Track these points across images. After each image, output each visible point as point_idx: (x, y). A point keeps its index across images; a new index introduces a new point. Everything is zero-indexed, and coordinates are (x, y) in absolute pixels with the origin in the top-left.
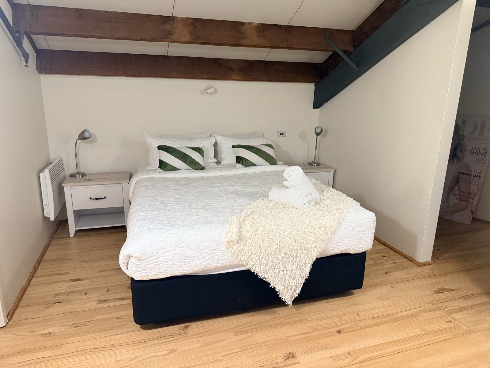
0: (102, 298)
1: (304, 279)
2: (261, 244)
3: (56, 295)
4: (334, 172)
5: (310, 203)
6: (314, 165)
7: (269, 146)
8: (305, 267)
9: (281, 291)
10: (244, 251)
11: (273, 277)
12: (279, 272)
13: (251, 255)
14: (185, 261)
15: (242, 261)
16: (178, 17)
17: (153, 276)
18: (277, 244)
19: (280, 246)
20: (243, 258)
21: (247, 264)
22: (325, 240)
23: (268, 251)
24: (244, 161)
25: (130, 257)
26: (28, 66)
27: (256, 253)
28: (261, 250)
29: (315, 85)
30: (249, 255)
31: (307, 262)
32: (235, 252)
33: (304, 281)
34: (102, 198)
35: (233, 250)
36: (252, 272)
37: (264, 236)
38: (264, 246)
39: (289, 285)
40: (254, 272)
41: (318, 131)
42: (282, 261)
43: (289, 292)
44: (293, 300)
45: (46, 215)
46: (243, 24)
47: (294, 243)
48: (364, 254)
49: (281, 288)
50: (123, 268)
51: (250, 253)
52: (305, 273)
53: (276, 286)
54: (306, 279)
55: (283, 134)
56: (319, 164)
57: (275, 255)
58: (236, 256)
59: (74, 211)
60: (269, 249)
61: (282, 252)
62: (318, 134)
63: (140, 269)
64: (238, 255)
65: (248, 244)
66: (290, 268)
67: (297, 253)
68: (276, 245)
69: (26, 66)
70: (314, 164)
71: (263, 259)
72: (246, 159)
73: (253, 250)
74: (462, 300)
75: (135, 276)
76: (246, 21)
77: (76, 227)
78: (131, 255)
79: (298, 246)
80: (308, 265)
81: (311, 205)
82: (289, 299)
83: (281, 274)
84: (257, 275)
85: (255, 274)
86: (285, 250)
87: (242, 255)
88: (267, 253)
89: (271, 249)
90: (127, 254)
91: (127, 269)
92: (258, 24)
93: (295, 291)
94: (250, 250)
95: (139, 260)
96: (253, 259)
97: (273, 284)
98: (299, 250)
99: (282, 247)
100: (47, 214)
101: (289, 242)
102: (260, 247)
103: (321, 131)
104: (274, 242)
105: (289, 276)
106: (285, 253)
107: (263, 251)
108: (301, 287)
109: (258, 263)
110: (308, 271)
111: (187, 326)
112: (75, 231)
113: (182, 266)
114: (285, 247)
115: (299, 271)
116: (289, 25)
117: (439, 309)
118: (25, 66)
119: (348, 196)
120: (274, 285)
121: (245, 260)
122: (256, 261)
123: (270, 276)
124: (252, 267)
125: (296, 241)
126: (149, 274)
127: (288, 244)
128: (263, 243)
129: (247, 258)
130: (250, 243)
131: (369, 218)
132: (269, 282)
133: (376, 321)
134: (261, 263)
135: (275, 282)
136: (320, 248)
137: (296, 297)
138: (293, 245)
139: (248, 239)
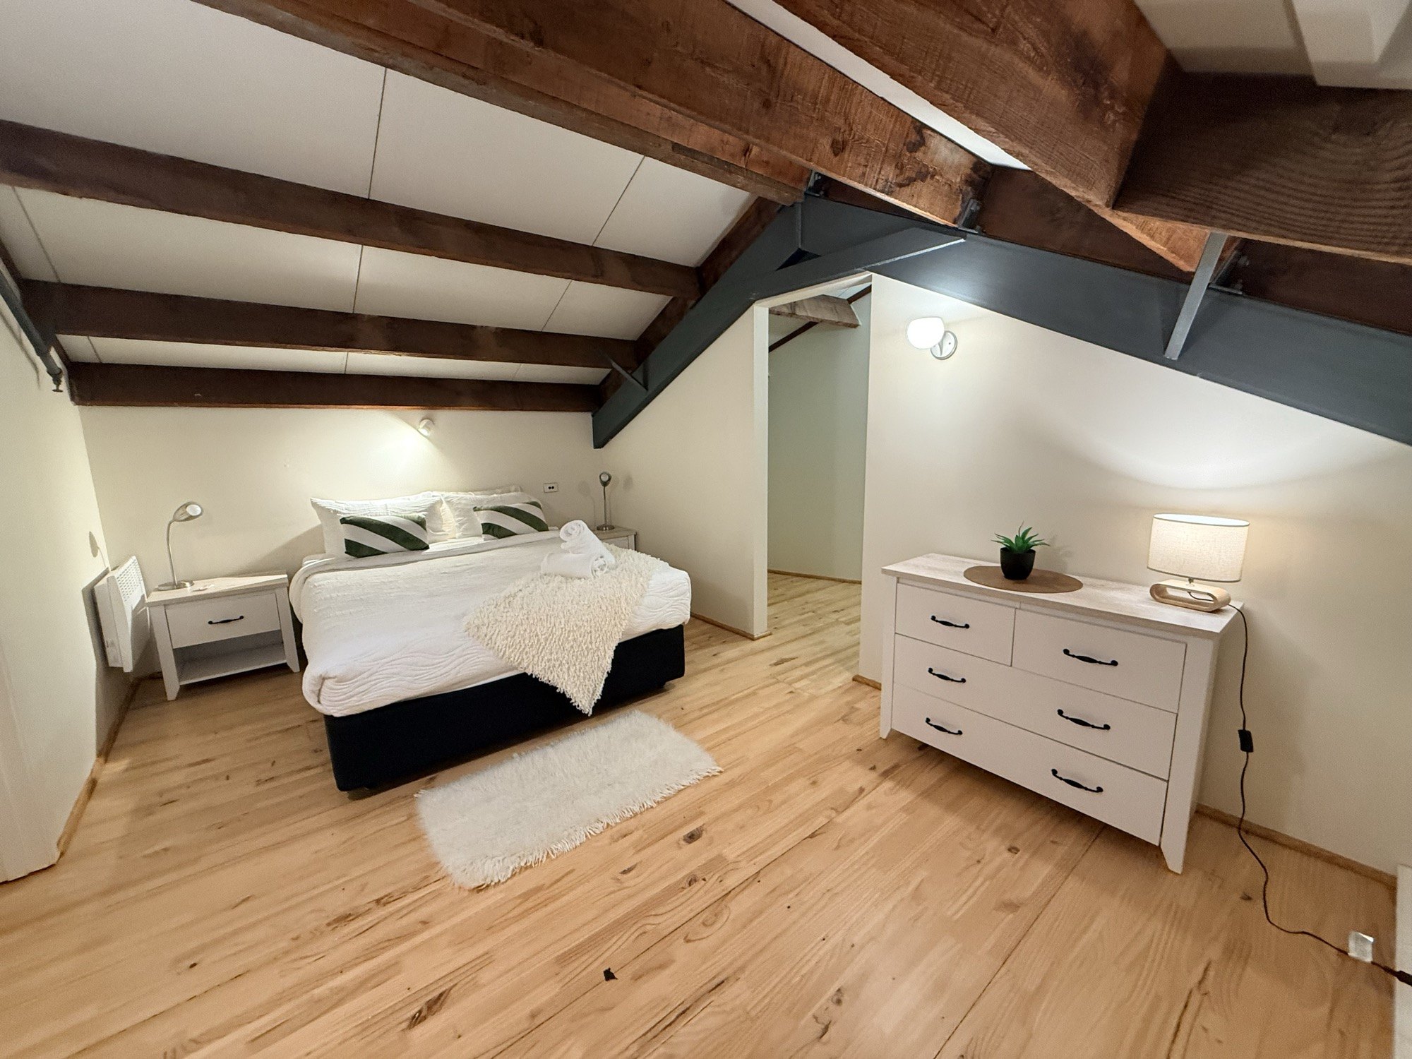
0: (263, 777)
1: (606, 673)
2: (538, 630)
3: (161, 794)
4: (635, 536)
5: (602, 570)
6: (606, 529)
7: (535, 504)
8: (605, 656)
9: (575, 695)
10: (513, 645)
11: (561, 677)
12: (569, 669)
13: (524, 649)
14: (421, 672)
15: (512, 659)
16: (363, 315)
17: (368, 705)
18: (562, 628)
19: (565, 630)
20: (513, 655)
21: (520, 663)
22: (628, 614)
23: (549, 640)
24: (496, 530)
25: (324, 679)
26: (61, 391)
27: (532, 646)
28: (538, 640)
29: (593, 416)
30: (521, 649)
31: (606, 648)
32: (500, 648)
33: (606, 675)
34: (235, 620)
35: (497, 645)
36: (529, 674)
37: (541, 619)
38: (543, 633)
39: (585, 686)
40: (532, 675)
41: (605, 478)
42: (571, 652)
43: (586, 695)
44: (593, 705)
45: (111, 664)
46: (473, 327)
47: (585, 624)
48: (680, 627)
49: (575, 690)
50: (312, 701)
51: (523, 646)
52: (607, 665)
53: (566, 688)
54: (608, 672)
55: (553, 488)
56: (612, 528)
57: (560, 643)
58: (502, 653)
59: (175, 651)
60: (551, 637)
61: (570, 639)
62: (605, 484)
63: (344, 696)
64: (505, 651)
65: (518, 633)
66: (584, 659)
67: (591, 637)
68: (560, 630)
69: (57, 390)
70: (606, 527)
71: (544, 652)
72: (500, 527)
73: (527, 642)
74: (803, 667)
75: (335, 711)
76: (478, 324)
77: (179, 681)
78: (326, 676)
79: (591, 627)
80: (609, 651)
81: (605, 571)
82: (587, 705)
83: (572, 670)
84: (537, 679)
85: (534, 676)
86: (574, 635)
87: (511, 650)
88: (548, 643)
89: (553, 636)
90: (319, 674)
91: (319, 702)
92: (497, 328)
93: (594, 692)
94: (522, 642)
95: (340, 680)
96: (528, 655)
97: (561, 688)
98: (593, 632)
99: (569, 631)
100: (116, 661)
101: (578, 623)
102: (537, 635)
103: (610, 479)
104: (557, 625)
105: (583, 672)
106: (574, 640)
107: (542, 641)
108: (602, 685)
109: (536, 659)
110: (610, 661)
111: (432, 779)
112: (178, 688)
113: (416, 681)
114: (574, 631)
115: (596, 663)
116: (544, 331)
117: (778, 682)
118: (54, 391)
119: (652, 556)
120: (564, 687)
121: (516, 658)
122: (534, 656)
123: (556, 676)
124: (528, 666)
125: (587, 622)
126: (360, 703)
127: (577, 626)
128: (540, 629)
129: (518, 654)
130: (522, 632)
131: (682, 577)
132: (554, 685)
133: (706, 711)
134: (540, 658)
135: (564, 684)
136: (621, 625)
137: (598, 700)
138: (585, 626)
139: (517, 626)
